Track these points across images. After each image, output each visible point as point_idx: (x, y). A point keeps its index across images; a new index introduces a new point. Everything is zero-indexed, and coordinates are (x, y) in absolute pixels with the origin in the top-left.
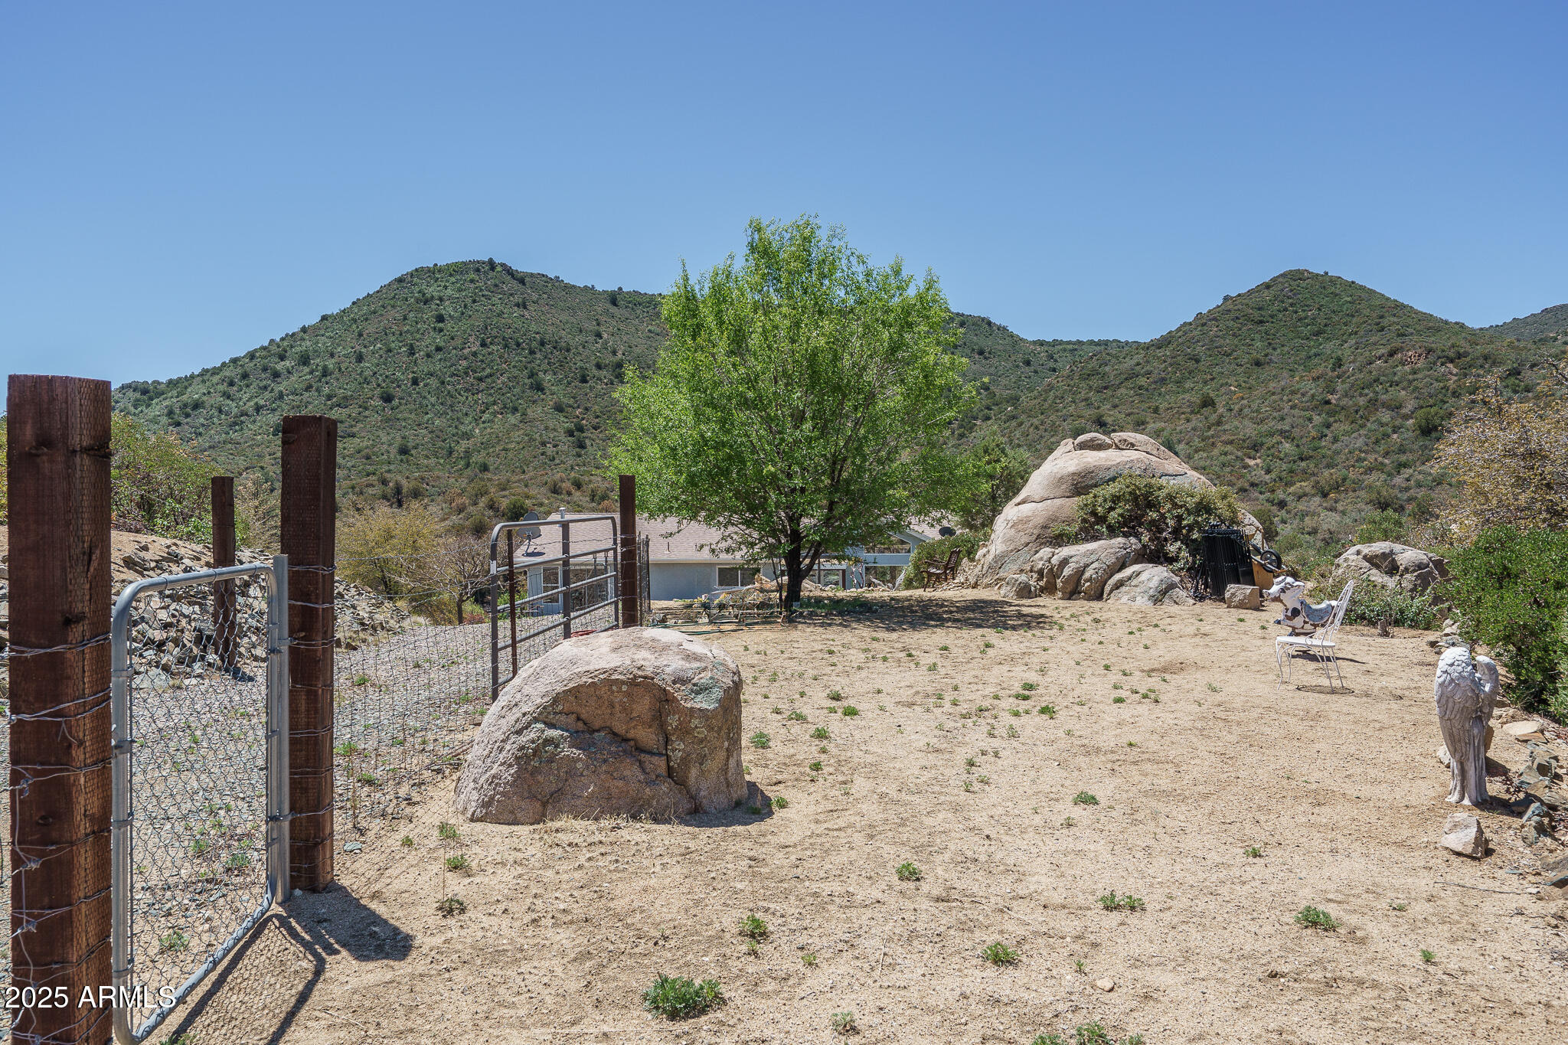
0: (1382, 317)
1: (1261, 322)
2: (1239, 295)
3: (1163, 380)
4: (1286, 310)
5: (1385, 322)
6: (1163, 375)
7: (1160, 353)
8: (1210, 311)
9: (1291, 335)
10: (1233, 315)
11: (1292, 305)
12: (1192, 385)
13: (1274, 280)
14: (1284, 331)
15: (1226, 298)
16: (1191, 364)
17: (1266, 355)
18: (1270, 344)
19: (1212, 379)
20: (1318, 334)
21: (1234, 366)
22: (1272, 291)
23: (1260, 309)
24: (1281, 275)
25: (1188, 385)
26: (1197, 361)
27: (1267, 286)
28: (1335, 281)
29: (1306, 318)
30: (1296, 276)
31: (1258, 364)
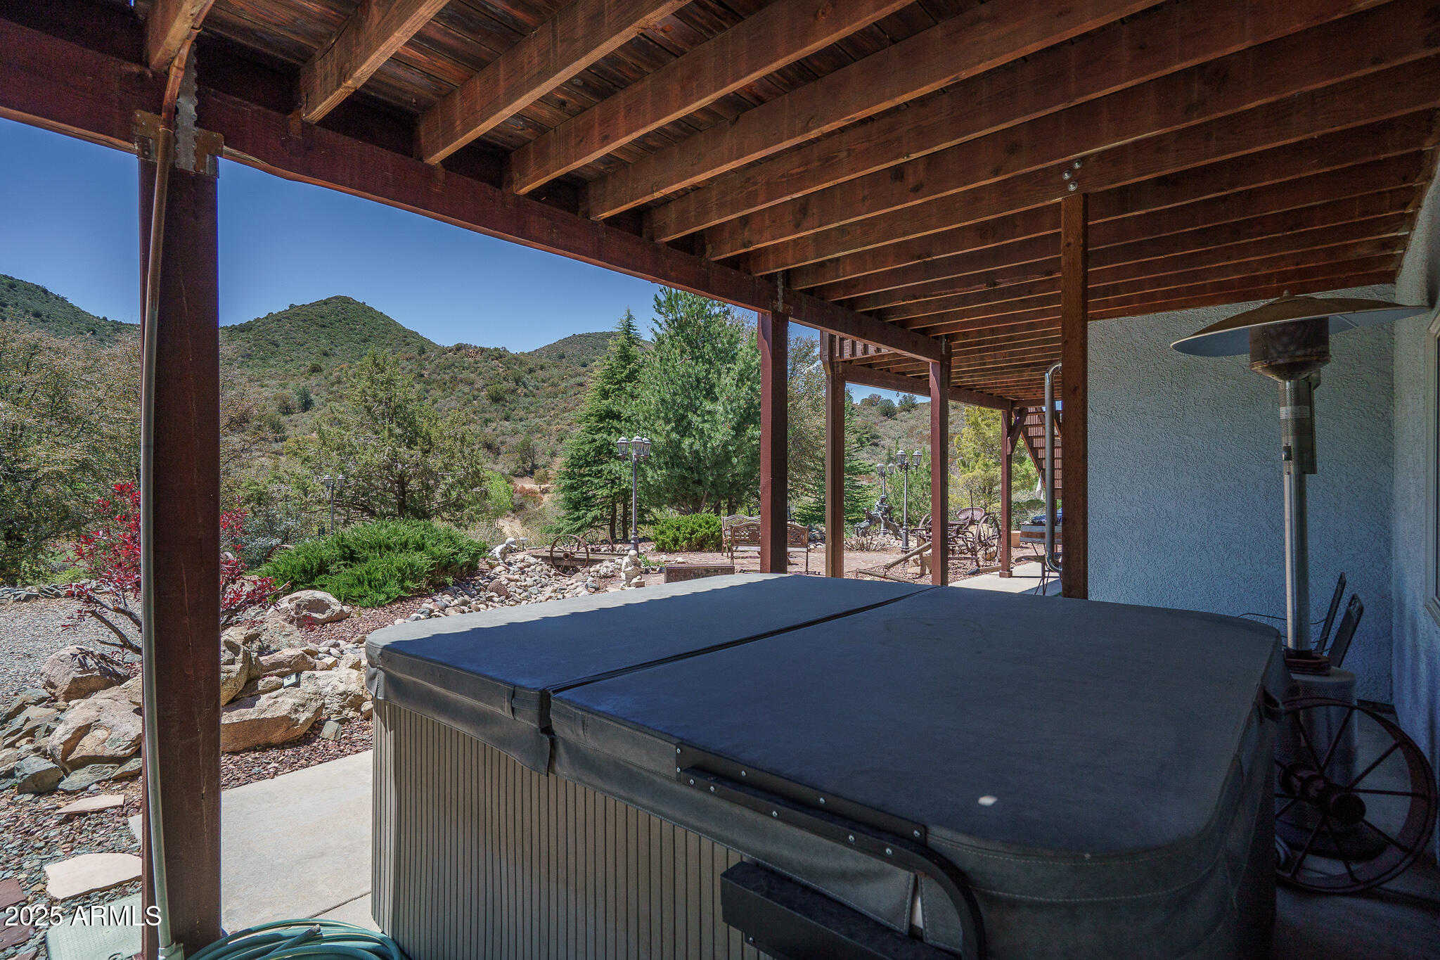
0: (406, 337)
1: (324, 326)
2: (303, 305)
3: (249, 355)
4: (340, 321)
5: (408, 340)
6: (249, 352)
7: (244, 335)
8: (279, 313)
9: (346, 339)
10: (302, 317)
11: (344, 319)
12: (275, 363)
13: (329, 299)
14: (341, 335)
15: (292, 306)
16: (272, 347)
17: (331, 349)
18: (332, 342)
19: (292, 360)
20: (365, 341)
21: (306, 354)
22: (331, 306)
23: (322, 317)
24: (336, 298)
25: (272, 362)
26: (277, 346)
27: (325, 303)
28: (371, 309)
29: (355, 329)
30: (346, 300)
31: (326, 354)
